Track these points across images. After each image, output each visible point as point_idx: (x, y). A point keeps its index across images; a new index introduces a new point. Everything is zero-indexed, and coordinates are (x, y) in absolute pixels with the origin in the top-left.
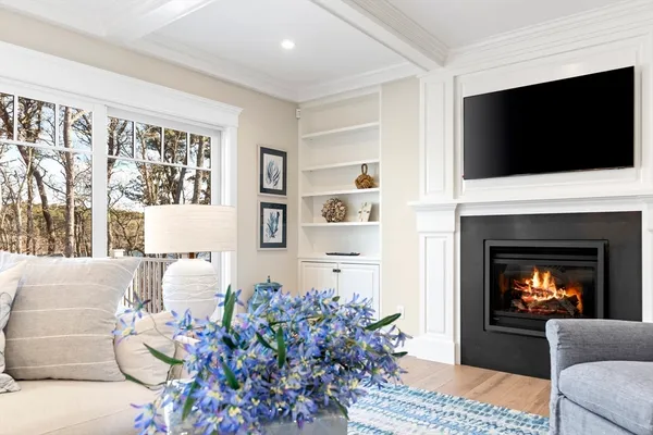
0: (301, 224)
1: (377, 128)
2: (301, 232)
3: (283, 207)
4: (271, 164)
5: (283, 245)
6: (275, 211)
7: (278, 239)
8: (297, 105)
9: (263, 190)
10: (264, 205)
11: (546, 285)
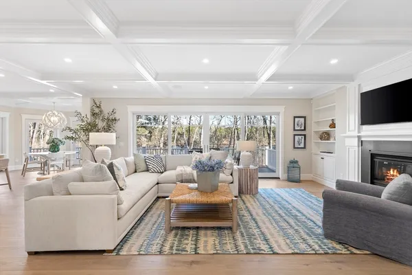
0: (313, 141)
1: (334, 106)
2: (313, 144)
3: (305, 135)
4: (298, 121)
5: (305, 148)
6: (300, 137)
7: (302, 145)
8: (312, 99)
9: (295, 130)
10: (295, 135)
11: (395, 174)
